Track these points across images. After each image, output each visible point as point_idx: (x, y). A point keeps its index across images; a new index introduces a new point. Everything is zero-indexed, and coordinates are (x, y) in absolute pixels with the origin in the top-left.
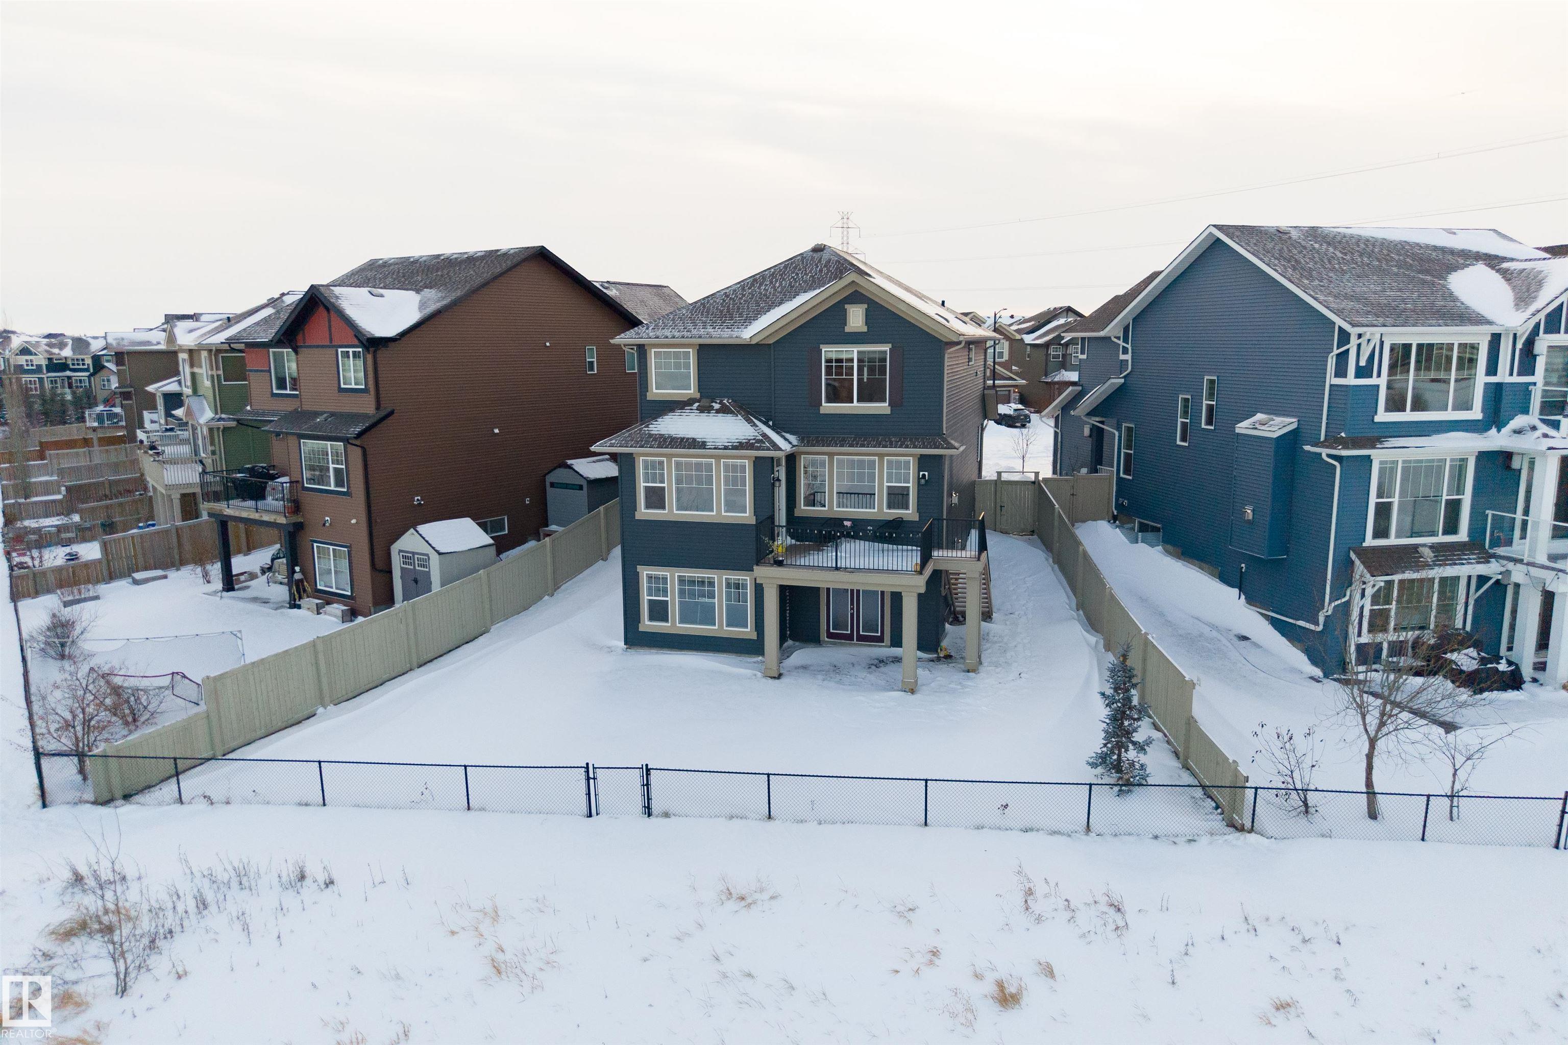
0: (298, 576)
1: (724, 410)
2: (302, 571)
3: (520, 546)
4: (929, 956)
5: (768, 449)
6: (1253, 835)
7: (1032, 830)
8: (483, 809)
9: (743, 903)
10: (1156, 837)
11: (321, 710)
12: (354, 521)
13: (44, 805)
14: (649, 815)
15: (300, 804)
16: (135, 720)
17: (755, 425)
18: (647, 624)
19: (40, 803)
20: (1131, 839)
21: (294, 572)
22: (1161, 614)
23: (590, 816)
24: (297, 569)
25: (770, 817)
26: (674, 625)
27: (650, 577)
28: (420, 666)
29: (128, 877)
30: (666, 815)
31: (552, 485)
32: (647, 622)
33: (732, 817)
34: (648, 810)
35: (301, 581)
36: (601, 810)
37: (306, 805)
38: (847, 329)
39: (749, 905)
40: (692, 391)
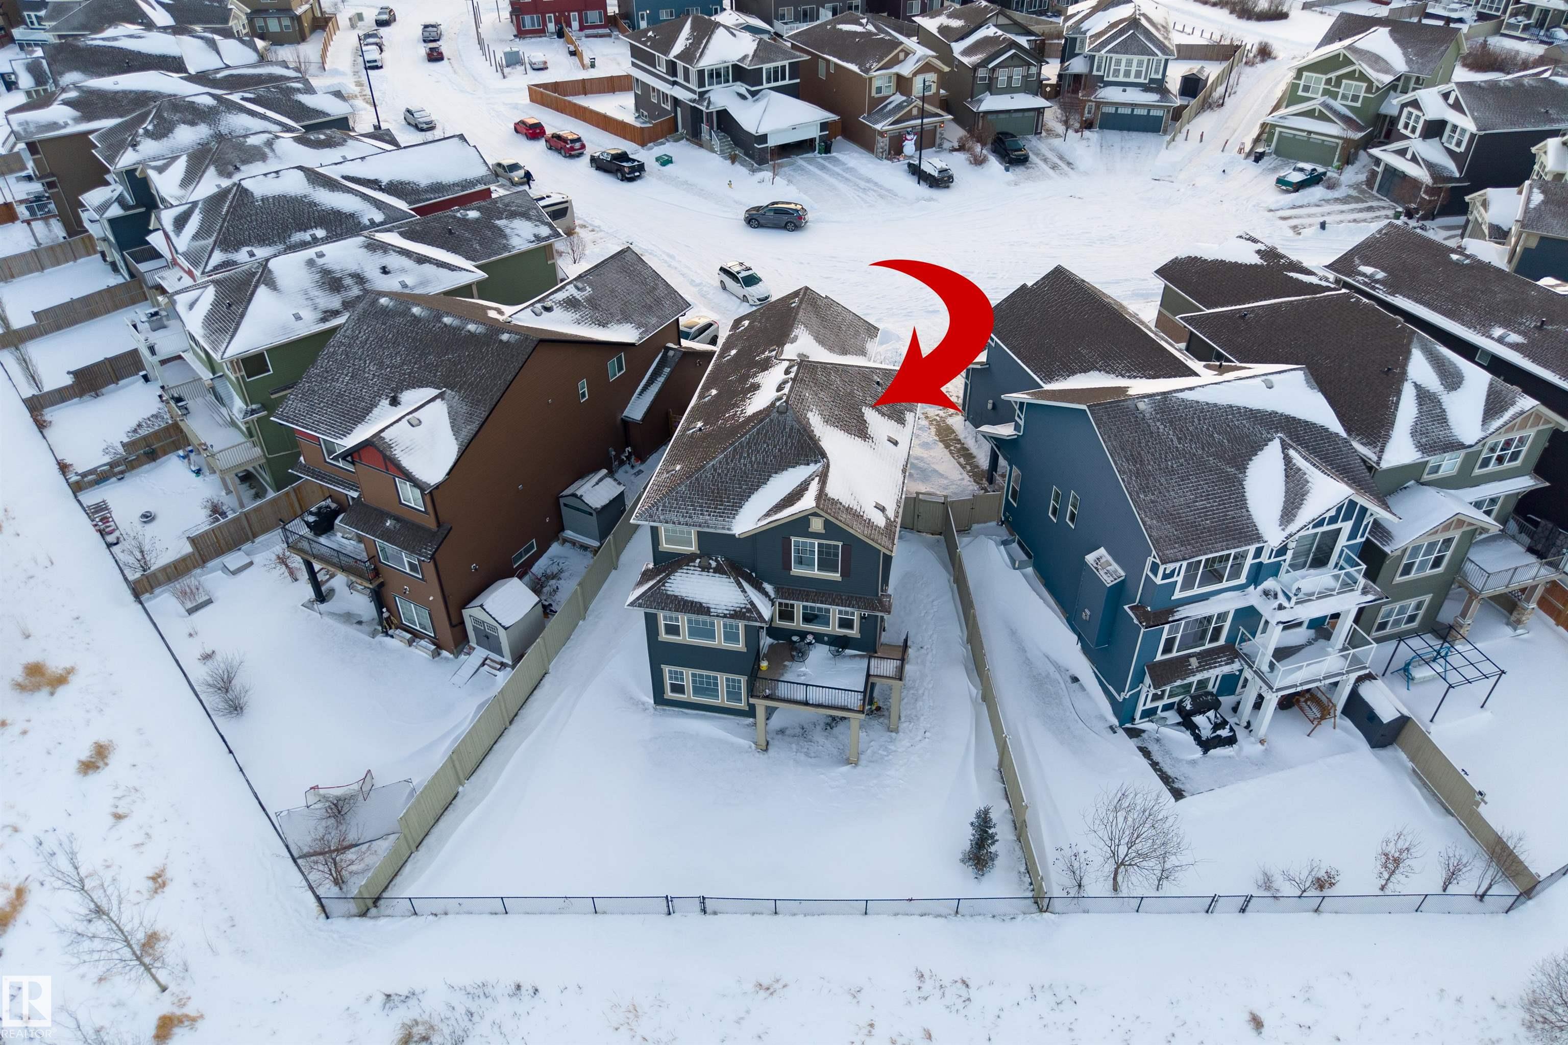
0: (386, 615)
1: (719, 570)
2: (388, 610)
3: (545, 552)
4: (869, 1028)
5: (756, 621)
6: (1047, 914)
7: (925, 915)
8: (604, 913)
9: (769, 992)
10: (994, 917)
11: (461, 789)
12: (431, 598)
13: (328, 918)
14: (705, 913)
15: (492, 914)
16: (339, 812)
17: (744, 591)
18: (669, 694)
19: (323, 915)
20: (980, 918)
21: (382, 612)
22: (1024, 651)
23: (670, 914)
24: (384, 610)
25: (776, 913)
26: (689, 696)
27: (670, 672)
28: (511, 723)
29: (416, 992)
30: (715, 913)
31: (565, 505)
32: (670, 694)
33: (753, 914)
34: (704, 911)
35: (389, 617)
36: (676, 910)
37: (496, 914)
38: (810, 530)
39: (772, 994)
40: (693, 549)
